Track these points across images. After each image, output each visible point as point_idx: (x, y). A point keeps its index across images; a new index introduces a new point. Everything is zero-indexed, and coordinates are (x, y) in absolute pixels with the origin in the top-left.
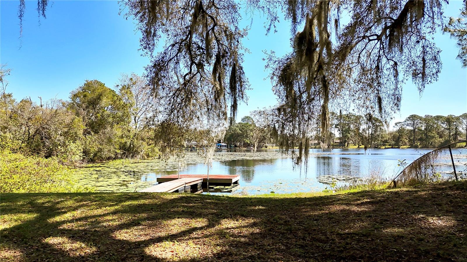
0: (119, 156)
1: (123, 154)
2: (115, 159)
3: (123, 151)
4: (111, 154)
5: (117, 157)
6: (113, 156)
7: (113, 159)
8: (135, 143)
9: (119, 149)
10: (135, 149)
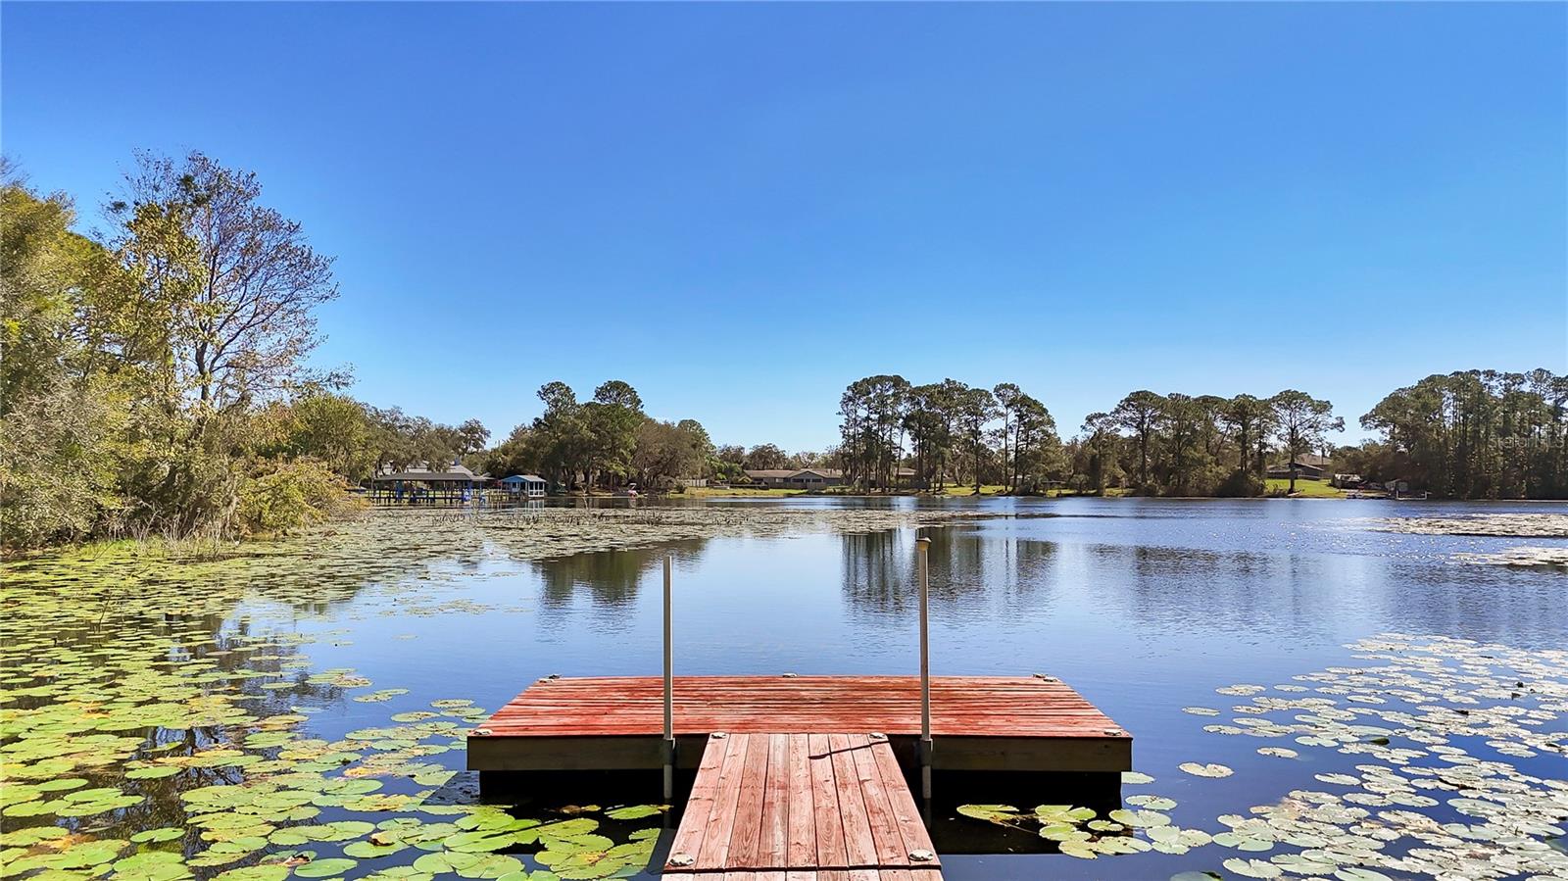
0: (116, 526)
1: (135, 514)
2: (91, 538)
3: (134, 503)
4: (74, 514)
5: (106, 529)
6: (82, 525)
7: (85, 539)
8: (198, 465)
9: (118, 493)
10: (194, 496)
